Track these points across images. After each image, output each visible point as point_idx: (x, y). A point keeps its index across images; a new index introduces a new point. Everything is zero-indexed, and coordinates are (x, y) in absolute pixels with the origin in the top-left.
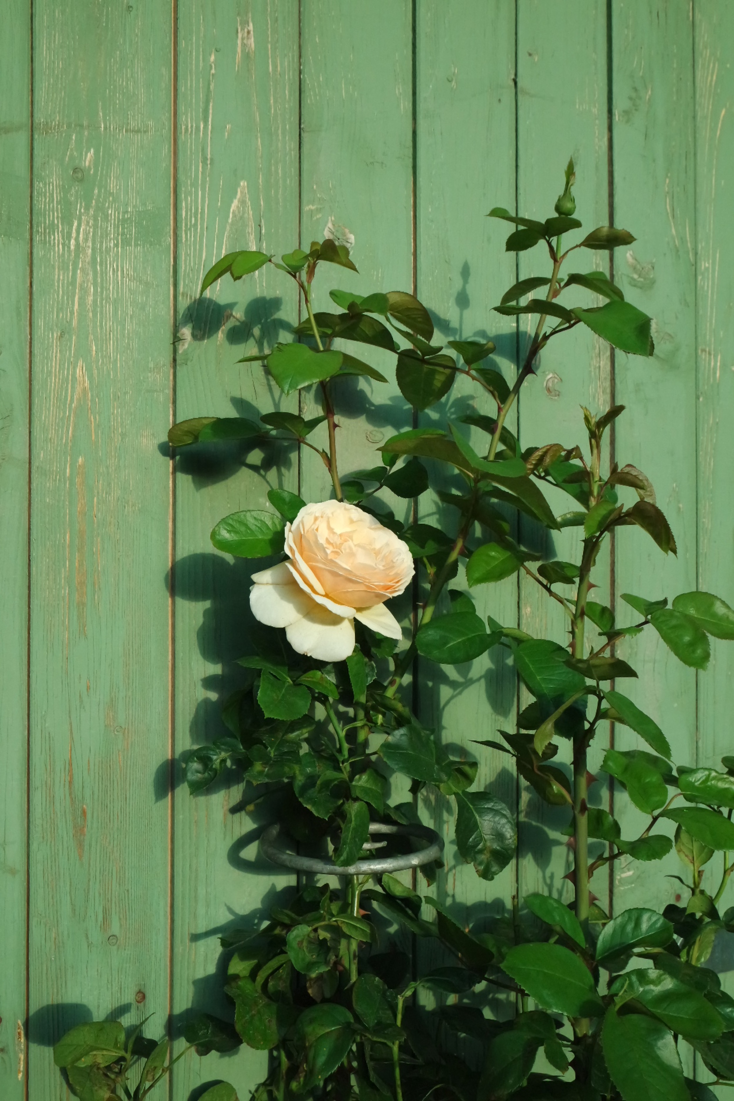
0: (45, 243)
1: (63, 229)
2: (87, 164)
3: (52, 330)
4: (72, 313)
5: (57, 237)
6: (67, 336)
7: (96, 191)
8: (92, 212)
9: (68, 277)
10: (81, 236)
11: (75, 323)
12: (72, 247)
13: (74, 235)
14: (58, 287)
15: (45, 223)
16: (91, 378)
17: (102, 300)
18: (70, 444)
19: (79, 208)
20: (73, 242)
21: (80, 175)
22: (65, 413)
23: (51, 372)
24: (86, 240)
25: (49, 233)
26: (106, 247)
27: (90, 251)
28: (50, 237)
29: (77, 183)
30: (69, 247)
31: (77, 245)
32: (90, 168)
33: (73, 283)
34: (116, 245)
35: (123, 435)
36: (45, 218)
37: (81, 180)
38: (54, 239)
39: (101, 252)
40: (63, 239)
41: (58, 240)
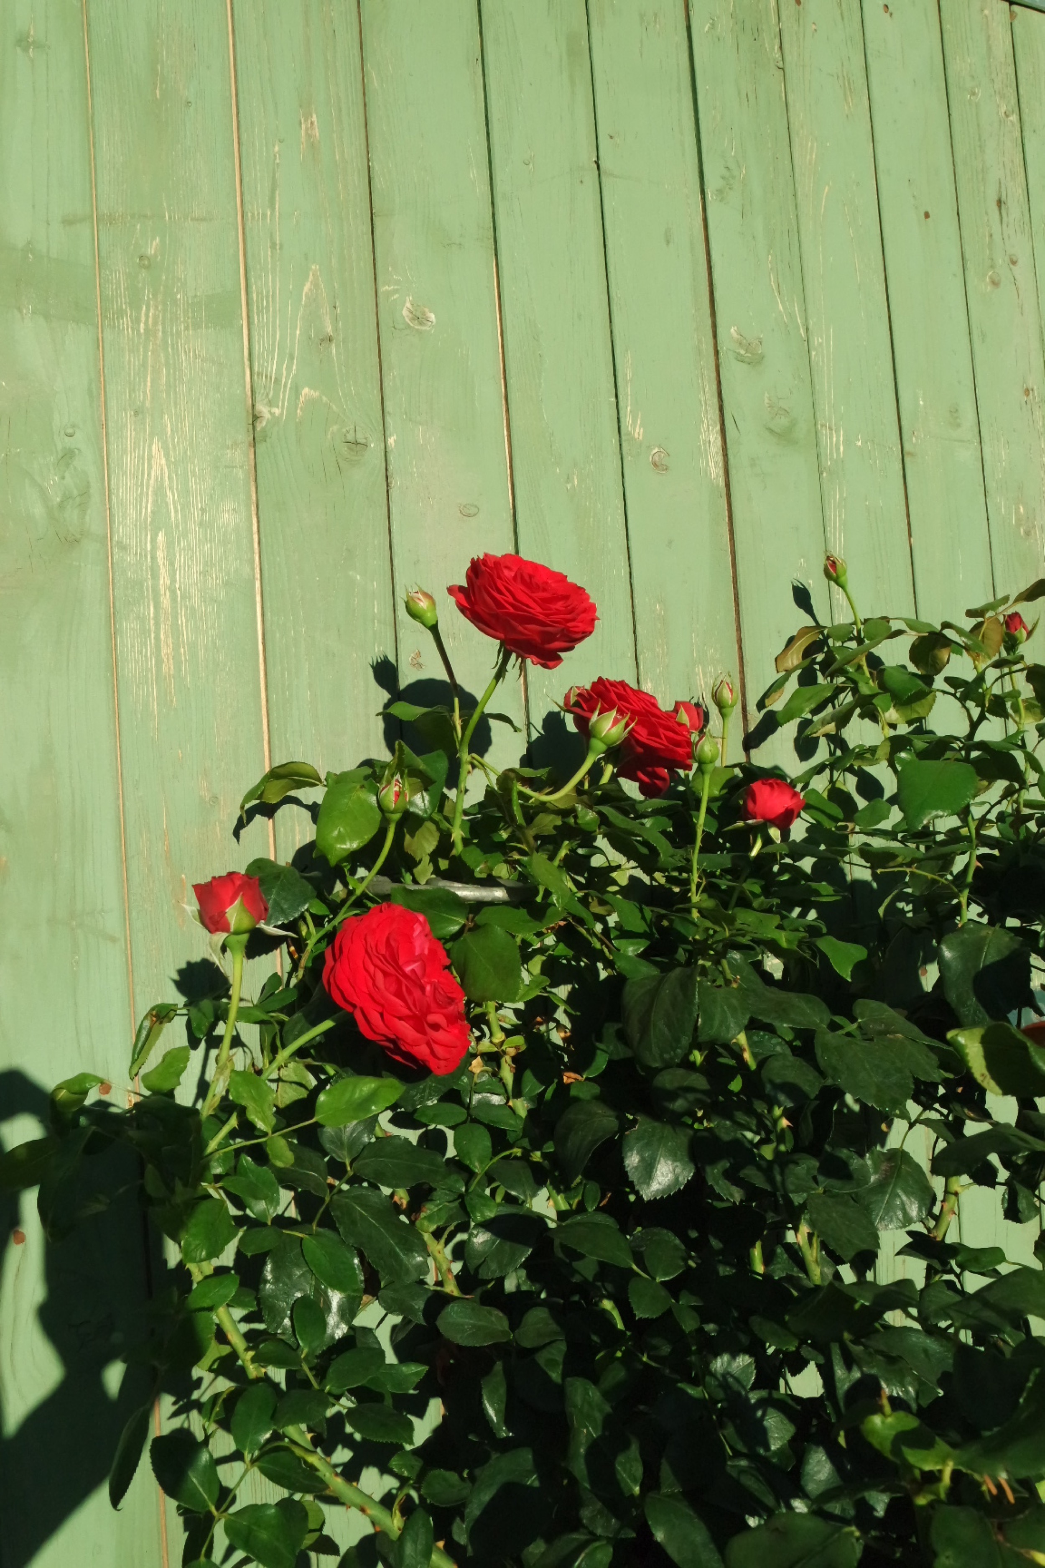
0: (114, 327)
1: (131, 314)
2: (153, 252)
3: (125, 410)
4: (145, 393)
5: (126, 321)
6: (140, 416)
7: (164, 277)
8: (160, 297)
9: (139, 360)
10: (150, 320)
11: (148, 404)
12: (142, 331)
13: (143, 319)
14: (130, 368)
15: (113, 308)
16: (167, 455)
17: (175, 380)
18: (149, 519)
19: (147, 295)
20: (142, 325)
21: (146, 262)
22: (142, 489)
23: (126, 450)
24: (155, 323)
25: (118, 318)
26: (177, 330)
27: (161, 334)
28: (119, 322)
29: (143, 270)
30: (138, 331)
31: (147, 329)
32: (156, 255)
33: (144, 365)
34: (187, 328)
35: (203, 510)
36: (113, 305)
37: (148, 268)
38: (123, 323)
39: (172, 335)
40: (132, 322)
41: (127, 324)
